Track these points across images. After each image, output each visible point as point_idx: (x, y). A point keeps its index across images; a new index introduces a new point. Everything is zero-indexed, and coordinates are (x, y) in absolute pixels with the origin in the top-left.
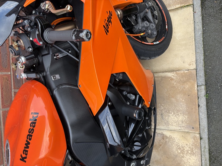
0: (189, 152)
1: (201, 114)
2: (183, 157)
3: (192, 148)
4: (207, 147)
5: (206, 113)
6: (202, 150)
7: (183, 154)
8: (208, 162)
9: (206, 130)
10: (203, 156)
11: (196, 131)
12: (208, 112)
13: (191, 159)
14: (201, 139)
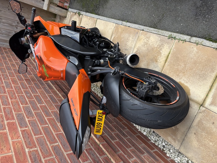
0: (148, 39)
1: (133, 27)
2: (149, 44)
3: (146, 37)
4: (148, 28)
5: (133, 24)
6: (148, 31)
7: (147, 44)
8: (156, 29)
9: (140, 26)
10: (152, 32)
11: (139, 32)
12: (133, 23)
13: (151, 39)
14: (143, 30)
